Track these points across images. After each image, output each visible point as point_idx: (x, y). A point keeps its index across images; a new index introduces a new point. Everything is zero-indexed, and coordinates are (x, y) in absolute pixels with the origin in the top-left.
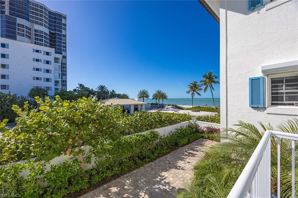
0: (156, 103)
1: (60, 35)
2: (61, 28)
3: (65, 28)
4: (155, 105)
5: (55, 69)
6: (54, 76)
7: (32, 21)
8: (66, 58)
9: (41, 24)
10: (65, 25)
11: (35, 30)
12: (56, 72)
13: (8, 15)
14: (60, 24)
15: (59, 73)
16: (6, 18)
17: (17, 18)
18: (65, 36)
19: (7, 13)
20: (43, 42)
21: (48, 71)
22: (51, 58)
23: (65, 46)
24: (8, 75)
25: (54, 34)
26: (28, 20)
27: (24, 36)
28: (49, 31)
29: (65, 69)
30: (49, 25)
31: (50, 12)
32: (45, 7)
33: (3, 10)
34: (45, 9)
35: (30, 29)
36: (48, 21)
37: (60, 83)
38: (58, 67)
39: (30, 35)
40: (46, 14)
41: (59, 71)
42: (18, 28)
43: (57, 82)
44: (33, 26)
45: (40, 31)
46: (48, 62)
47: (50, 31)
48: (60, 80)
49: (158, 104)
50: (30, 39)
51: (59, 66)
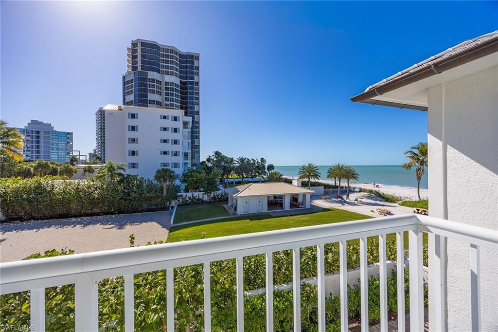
0: (334, 184)
1: (192, 83)
2: (192, 73)
3: (198, 73)
4: (332, 190)
5: (184, 138)
6: (183, 147)
7: (162, 72)
8: (198, 114)
9: (172, 74)
10: (198, 68)
11: (166, 82)
12: (185, 141)
13: (140, 70)
14: (192, 68)
15: (189, 143)
16: (139, 75)
17: (148, 72)
18: (197, 84)
19: (139, 69)
20: (173, 96)
21: (176, 142)
22: (179, 125)
23: (198, 98)
24: (138, 151)
25: (185, 83)
26: (158, 71)
27: (154, 93)
28: (179, 81)
29: (197, 130)
30: (180, 72)
31: (181, 56)
32: (177, 51)
33: (136, 65)
34: (176, 53)
35: (161, 82)
36: (179, 68)
37: (190, 156)
38: (186, 134)
39: (161, 90)
40: (176, 59)
41: (189, 139)
42: (149, 84)
43: (186, 155)
44: (163, 78)
45: (171, 83)
46: (175, 130)
47: (181, 81)
48: (190, 151)
49: (337, 187)
50: (161, 95)
51: (189, 132)
